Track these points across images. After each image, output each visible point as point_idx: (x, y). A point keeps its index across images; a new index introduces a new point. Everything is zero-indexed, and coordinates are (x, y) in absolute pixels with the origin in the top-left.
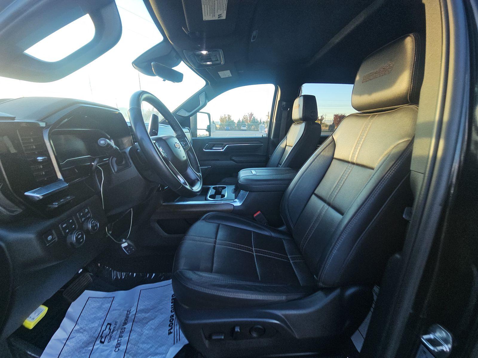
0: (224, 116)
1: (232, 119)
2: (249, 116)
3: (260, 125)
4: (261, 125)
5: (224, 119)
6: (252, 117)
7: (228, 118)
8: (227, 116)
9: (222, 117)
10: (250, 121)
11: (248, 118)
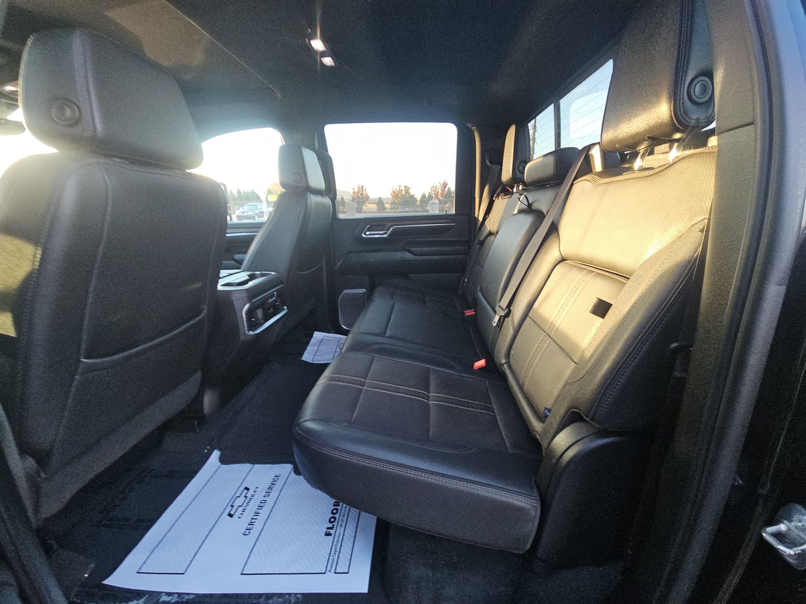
0: (398, 189)
1: (412, 192)
2: (440, 188)
3: (430, 201)
4: (432, 201)
5: (398, 192)
6: (446, 189)
7: (405, 192)
8: (403, 188)
9: (395, 191)
10: (442, 196)
11: (440, 191)
